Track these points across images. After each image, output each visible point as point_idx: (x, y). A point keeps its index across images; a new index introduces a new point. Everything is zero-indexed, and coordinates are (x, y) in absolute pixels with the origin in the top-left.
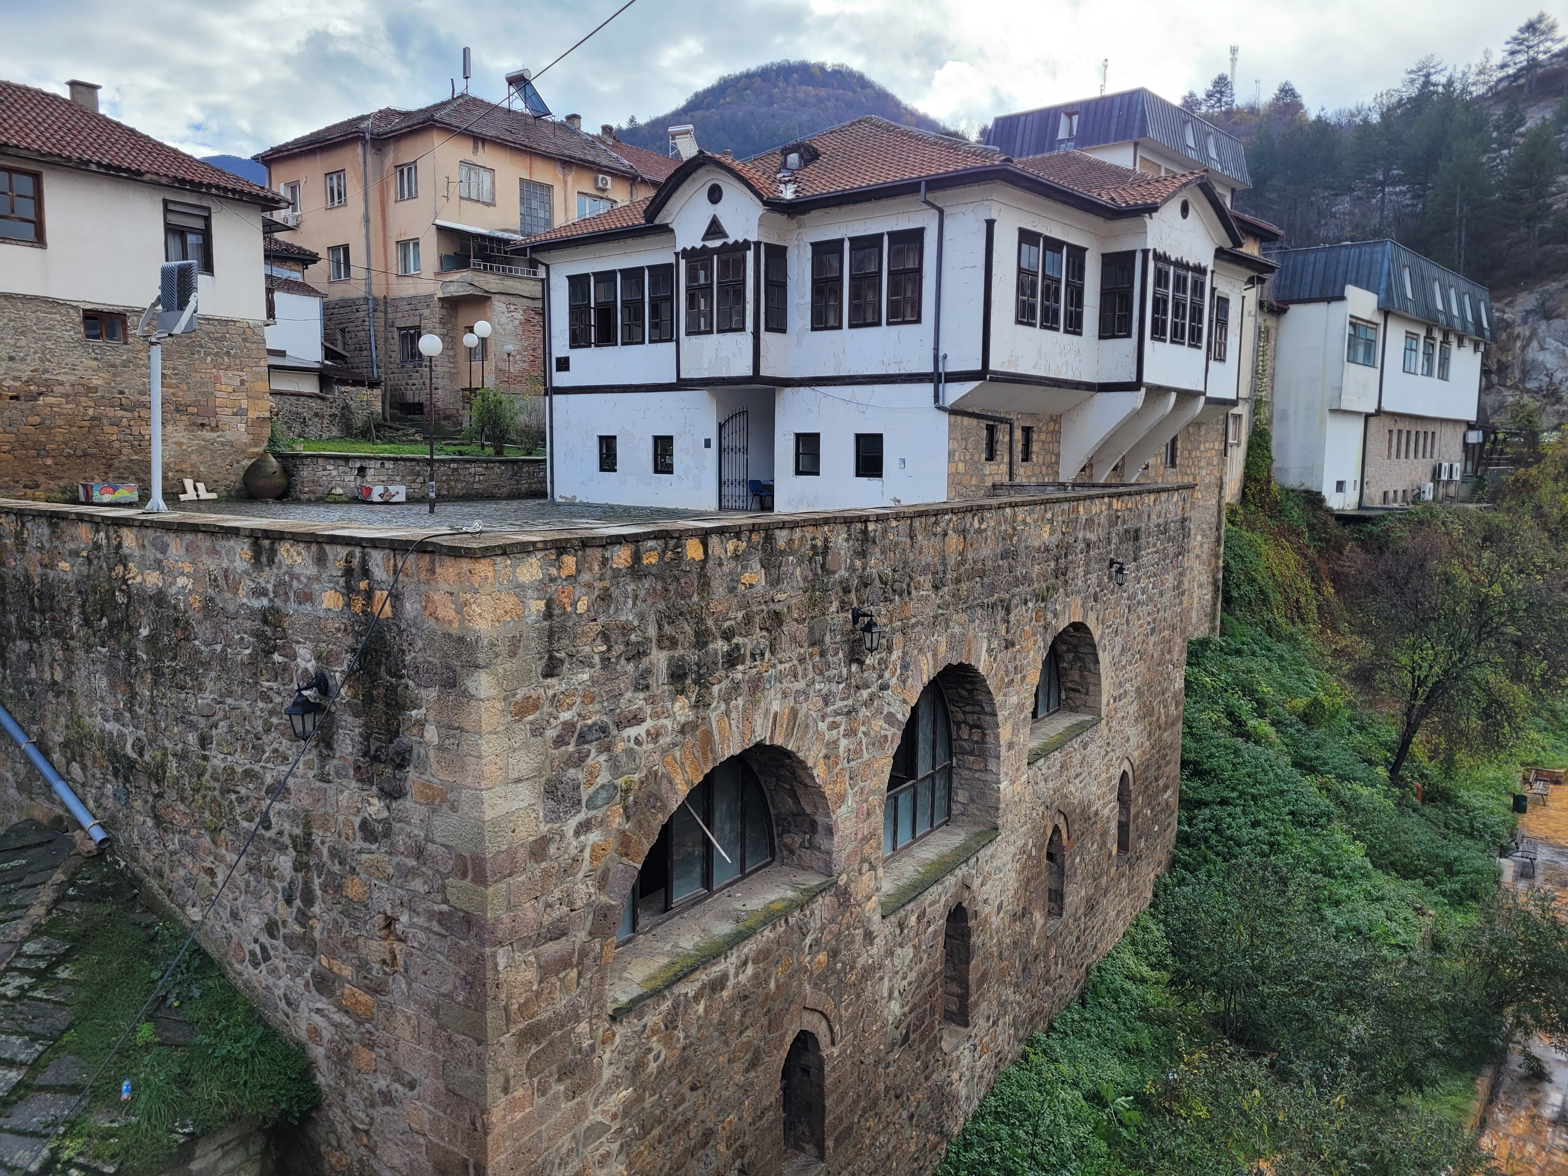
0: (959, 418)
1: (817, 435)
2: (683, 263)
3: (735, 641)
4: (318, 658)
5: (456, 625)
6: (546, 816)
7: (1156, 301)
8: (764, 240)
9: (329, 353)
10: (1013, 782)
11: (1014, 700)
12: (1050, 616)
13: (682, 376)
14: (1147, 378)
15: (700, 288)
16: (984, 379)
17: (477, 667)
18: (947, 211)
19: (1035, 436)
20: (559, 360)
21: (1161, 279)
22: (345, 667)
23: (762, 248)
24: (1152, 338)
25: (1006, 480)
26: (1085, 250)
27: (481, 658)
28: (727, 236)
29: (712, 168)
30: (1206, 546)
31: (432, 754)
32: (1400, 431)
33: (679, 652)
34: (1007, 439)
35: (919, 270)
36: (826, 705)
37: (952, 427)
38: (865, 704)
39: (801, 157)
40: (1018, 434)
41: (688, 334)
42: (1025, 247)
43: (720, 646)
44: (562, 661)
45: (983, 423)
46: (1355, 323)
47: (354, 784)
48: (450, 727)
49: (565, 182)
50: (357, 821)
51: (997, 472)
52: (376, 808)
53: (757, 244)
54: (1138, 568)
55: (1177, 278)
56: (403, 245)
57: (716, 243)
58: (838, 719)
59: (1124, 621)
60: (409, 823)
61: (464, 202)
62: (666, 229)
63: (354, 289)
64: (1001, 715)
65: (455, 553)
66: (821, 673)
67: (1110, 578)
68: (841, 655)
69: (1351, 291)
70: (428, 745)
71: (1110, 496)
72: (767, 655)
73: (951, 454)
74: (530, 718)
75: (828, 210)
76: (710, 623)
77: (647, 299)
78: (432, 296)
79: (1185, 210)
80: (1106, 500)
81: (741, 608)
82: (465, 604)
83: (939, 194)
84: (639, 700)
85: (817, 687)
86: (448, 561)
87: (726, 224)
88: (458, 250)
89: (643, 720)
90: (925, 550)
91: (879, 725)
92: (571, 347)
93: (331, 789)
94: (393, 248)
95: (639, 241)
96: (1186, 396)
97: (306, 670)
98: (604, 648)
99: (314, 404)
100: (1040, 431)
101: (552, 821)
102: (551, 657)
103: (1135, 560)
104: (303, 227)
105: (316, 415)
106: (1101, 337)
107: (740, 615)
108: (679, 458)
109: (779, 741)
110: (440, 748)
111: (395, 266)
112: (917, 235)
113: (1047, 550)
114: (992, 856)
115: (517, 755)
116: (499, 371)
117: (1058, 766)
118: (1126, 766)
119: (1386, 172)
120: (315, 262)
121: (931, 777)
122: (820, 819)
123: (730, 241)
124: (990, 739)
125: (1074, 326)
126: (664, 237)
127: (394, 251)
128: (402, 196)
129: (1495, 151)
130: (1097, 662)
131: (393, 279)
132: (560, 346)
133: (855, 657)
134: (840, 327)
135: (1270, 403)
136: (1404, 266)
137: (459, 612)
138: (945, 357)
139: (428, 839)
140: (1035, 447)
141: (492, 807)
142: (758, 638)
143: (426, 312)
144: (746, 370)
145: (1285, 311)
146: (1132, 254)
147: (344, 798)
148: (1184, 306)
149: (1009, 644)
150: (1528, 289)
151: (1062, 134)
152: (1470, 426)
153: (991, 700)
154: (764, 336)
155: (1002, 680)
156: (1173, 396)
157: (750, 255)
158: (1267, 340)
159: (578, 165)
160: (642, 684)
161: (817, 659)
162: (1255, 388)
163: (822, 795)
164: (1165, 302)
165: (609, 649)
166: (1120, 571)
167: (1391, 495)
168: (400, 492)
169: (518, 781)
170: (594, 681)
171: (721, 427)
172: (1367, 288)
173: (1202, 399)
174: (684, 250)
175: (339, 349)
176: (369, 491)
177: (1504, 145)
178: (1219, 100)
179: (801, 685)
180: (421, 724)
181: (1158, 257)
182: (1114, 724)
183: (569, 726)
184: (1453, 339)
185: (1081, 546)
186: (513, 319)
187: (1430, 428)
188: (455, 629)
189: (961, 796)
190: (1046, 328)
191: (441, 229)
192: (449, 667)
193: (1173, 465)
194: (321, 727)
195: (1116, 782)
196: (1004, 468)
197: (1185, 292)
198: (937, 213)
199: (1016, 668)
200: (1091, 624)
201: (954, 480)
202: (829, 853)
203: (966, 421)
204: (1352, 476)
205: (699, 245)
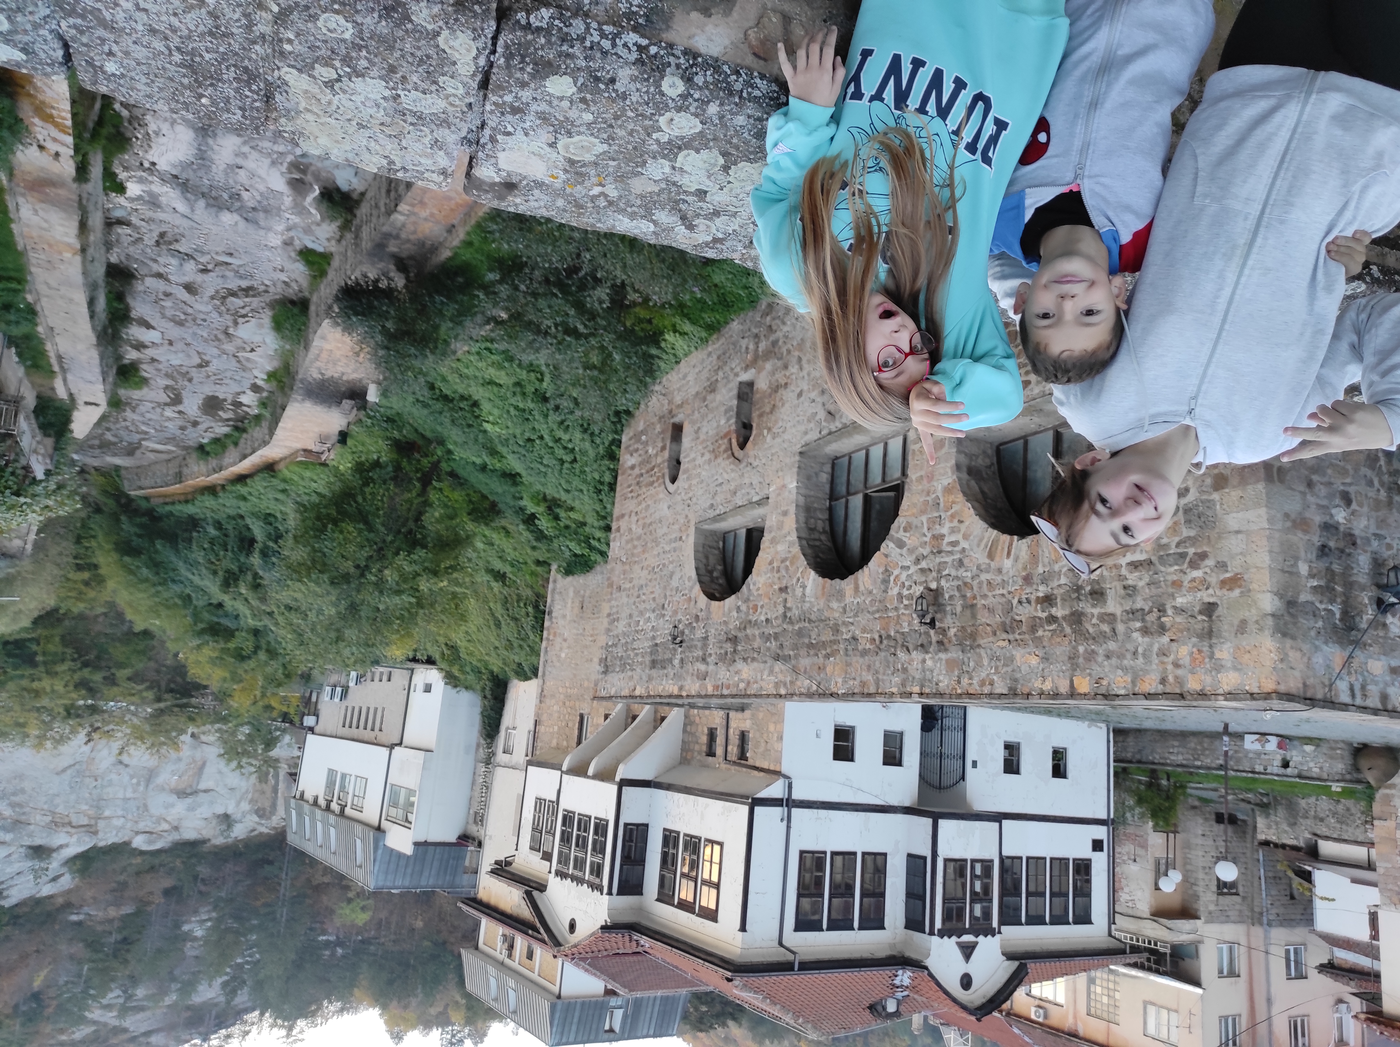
0: (772, 768)
1: (885, 763)
2: (995, 924)
3: (1045, 615)
4: (1385, 625)
5: (1288, 646)
6: (1214, 505)
7: (603, 851)
8: (925, 936)
9: (1307, 877)
10: (784, 486)
11: (781, 548)
12: (744, 608)
13: (997, 825)
14: (615, 788)
15: (980, 901)
16: (753, 799)
17: (1273, 615)
18: (776, 943)
19: (704, 748)
20: (1102, 850)
21: (597, 870)
22: (1365, 617)
23: (927, 929)
24: (607, 821)
25: (732, 714)
26: (658, 900)
27: (1270, 621)
28: (958, 943)
29: (969, 1005)
30: (557, 648)
31: (1302, 554)
32: (373, 730)
33: (1096, 611)
34: (730, 748)
35: (800, 896)
36: (960, 560)
37: (779, 761)
38: (924, 557)
39: (884, 1008)
40: (719, 751)
41: (992, 861)
42: (713, 906)
43: (1059, 611)
44: (1200, 612)
45: (750, 762)
46: (406, 823)
47: (1356, 532)
48: (1290, 573)
49: (1075, 1017)
50: (1354, 506)
51: (739, 722)
52: (1340, 516)
53: (932, 933)
54: (654, 638)
55: (582, 869)
56: (1233, 973)
57: (967, 938)
58: (949, 549)
59: (669, 599)
60: (1318, 505)
61: (1174, 1006)
62: (1010, 956)
63: (1280, 935)
64: (793, 537)
65: (1289, 697)
66: (965, 584)
67: (683, 633)
68: (947, 596)
69: (408, 849)
70: (1305, 561)
71: (680, 696)
72: (1015, 602)
73: (780, 738)
74: (1228, 575)
75: (870, 956)
76: (1068, 630)
77: (1024, 896)
78: (1207, 922)
79: (572, 927)
80: (684, 694)
81: (1040, 638)
82: (1282, 660)
83: (781, 959)
84: (1133, 578)
85: (969, 574)
86: (1294, 691)
87: (957, 954)
88: (1181, 963)
89: (1128, 564)
90: (864, 667)
91: (911, 540)
92: (1090, 860)
93: (1373, 529)
94: (1244, 972)
95: (1030, 949)
96: (579, 770)
97: (1394, 616)
98: (1163, 619)
99: (1323, 830)
100: (699, 753)
101: (1209, 501)
102: (1210, 616)
103: (656, 645)
104: (1331, 1001)
105: (1322, 820)
106: (647, 826)
107: (1040, 633)
108: (1000, 755)
109: (1006, 538)
110: (1297, 558)
111: (1241, 955)
112: (802, 925)
113: (745, 660)
114: (806, 433)
115: (1239, 550)
116: (1144, 846)
117: (738, 494)
118: (671, 487)
119: (333, 954)
120: (1322, 966)
121: (849, 493)
122: (965, 476)
123: (954, 939)
124: (802, 519)
125: (670, 838)
126: (1009, 949)
127: (1242, 966)
128: (1234, 1020)
129: (247, 963)
130: (697, 569)
131: (1243, 941)
132: (1099, 862)
133: (936, 594)
134: (864, 854)
135: (477, 761)
136: (360, 867)
137: (1286, 654)
138: (782, 820)
139: (1303, 494)
140: (704, 739)
141: (1259, 516)
142: (1024, 613)
143: (1212, 907)
144: (942, 822)
145: (459, 838)
146: (620, 893)
147: (1363, 522)
148: (577, 845)
149: (783, 590)
150: (237, 841)
151: (619, 1014)
152: (311, 730)
153: (802, 549)
154: (927, 853)
155: (792, 563)
156: (591, 772)
157: (938, 924)
158: (476, 813)
159: (1063, 1032)
160: (1130, 591)
161: (968, 595)
162: (489, 774)
163: (965, 494)
164: (594, 849)
165: (1159, 618)
166: (675, 638)
167: (385, 678)
168: (1250, 743)
169: (1238, 532)
170: (1173, 597)
171: (963, 778)
172: (392, 850)
173: (564, 768)
174: (993, 935)
175: (1297, 881)
176: (1280, 746)
177: (240, 966)
178: (453, 1036)
179: (984, 577)
180: (1311, 576)
181: (600, 888)
182: (682, 521)
183: (1194, 565)
184: (322, 802)
185: (711, 660)
186: (1130, 893)
187: (346, 731)
188: (1289, 643)
189: (824, 477)
190: (696, 837)
191: (1197, 984)
192: (1292, 615)
193: (582, 716)
194: (1381, 574)
195: (681, 476)
196: (733, 724)
197: (576, 857)
198: (784, 943)
199: (778, 571)
200: (703, 599)
201: (779, 718)
202: (959, 452)
203: (765, 765)
204: (417, 697)
205: (981, 938)
